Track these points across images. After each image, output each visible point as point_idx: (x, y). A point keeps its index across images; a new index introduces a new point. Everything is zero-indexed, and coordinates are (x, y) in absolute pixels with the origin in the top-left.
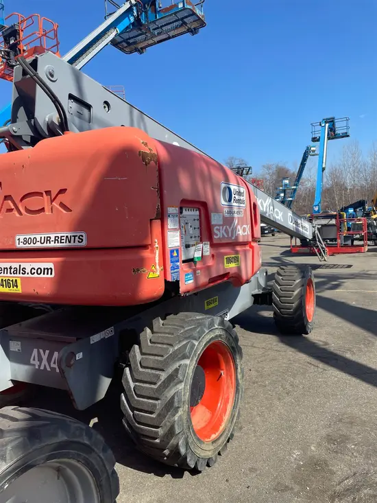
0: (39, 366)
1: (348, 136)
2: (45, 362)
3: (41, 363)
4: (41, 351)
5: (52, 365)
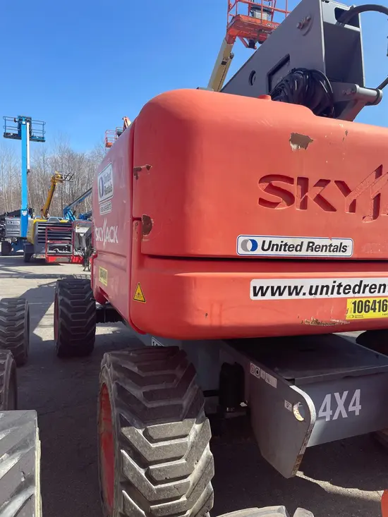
0: (332, 416)
1: (44, 141)
2: (341, 407)
3: (334, 413)
4: (337, 395)
5: (351, 408)
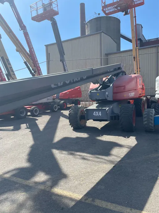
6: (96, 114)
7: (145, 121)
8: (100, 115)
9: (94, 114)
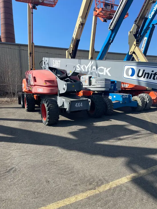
6: (78, 105)
7: (109, 105)
8: (82, 105)
9: (76, 106)
